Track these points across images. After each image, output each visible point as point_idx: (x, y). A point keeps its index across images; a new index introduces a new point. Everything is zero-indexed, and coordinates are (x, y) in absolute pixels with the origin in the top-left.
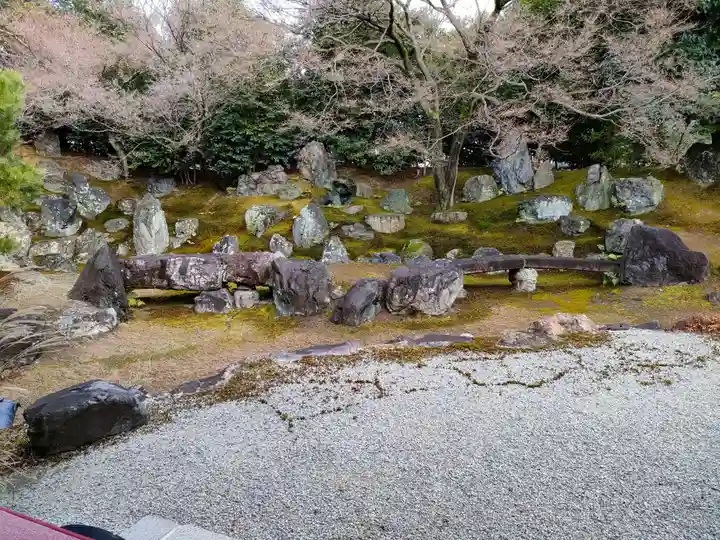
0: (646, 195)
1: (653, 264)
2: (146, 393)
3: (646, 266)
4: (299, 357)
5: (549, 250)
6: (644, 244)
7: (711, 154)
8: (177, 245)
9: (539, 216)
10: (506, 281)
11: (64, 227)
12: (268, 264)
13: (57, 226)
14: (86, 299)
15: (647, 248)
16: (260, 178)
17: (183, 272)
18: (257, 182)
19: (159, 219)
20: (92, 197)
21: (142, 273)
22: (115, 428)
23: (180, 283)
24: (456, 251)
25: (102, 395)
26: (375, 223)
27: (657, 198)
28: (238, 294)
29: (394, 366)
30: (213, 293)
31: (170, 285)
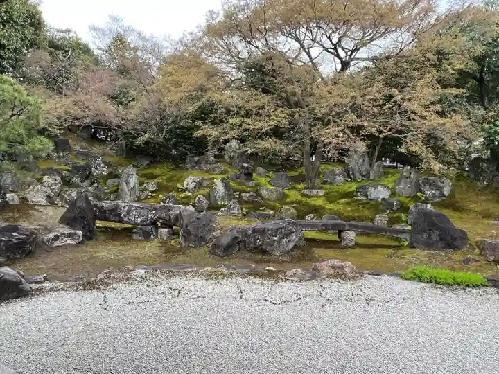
0: (440, 189)
1: (430, 235)
3: (425, 236)
5: (372, 220)
6: (424, 221)
7: (485, 165)
9: (369, 197)
10: (336, 238)
11: (82, 182)
13: (78, 181)
14: (67, 224)
16: (198, 160)
17: (128, 213)
19: (134, 180)
20: (102, 165)
24: (312, 215)
26: (264, 193)
27: (446, 192)
30: (143, 228)
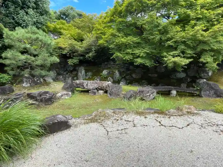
0: (207, 73)
1: (210, 92)
2: (72, 117)
4: (113, 111)
6: (208, 86)
8: (87, 78)
9: (177, 77)
11: (64, 73)
12: (107, 84)
13: (62, 72)
15: (208, 87)
17: (87, 85)
18: (106, 65)
19: (83, 72)
21: (78, 85)
22: (62, 129)
23: (86, 87)
25: (59, 119)
26: (134, 76)
27: (210, 74)
28: (99, 91)
29: (138, 117)
30: (93, 90)
31: (84, 88)
